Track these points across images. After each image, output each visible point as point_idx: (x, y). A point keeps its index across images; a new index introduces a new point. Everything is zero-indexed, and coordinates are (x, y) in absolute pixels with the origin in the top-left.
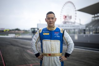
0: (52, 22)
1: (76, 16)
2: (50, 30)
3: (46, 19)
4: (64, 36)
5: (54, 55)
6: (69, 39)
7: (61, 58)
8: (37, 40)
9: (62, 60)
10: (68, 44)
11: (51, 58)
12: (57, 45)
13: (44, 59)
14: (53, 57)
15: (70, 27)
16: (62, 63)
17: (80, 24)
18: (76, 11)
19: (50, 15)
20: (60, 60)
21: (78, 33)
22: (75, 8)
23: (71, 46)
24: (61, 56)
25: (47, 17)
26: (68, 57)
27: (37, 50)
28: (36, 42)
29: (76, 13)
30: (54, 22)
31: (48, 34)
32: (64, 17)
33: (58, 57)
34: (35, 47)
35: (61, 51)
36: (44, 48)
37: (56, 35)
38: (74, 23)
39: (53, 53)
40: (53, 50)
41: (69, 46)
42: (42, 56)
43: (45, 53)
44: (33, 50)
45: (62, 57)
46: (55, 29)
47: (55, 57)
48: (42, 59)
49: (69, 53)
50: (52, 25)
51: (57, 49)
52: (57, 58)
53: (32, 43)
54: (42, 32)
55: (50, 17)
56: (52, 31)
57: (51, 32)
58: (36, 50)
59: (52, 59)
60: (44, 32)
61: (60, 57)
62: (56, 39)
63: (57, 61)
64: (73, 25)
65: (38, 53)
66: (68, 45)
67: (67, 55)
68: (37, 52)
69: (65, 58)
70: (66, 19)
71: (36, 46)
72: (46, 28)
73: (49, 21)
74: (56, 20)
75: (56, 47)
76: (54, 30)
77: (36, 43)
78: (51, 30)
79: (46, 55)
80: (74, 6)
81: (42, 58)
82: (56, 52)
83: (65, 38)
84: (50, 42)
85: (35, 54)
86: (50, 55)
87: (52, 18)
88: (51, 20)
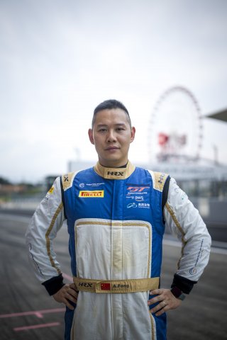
0: (117, 145)
1: (201, 137)
2: (107, 177)
3: (90, 132)
4: (170, 203)
5: (125, 287)
6: (188, 218)
7: (155, 299)
8: (50, 220)
9: (158, 307)
10: (186, 237)
11: (114, 301)
12: (137, 245)
13: (79, 303)
14: (119, 298)
15: (184, 171)
16: (161, 319)
17: (217, 164)
18: (201, 118)
19: (109, 112)
20: (151, 306)
21: (209, 194)
22: (198, 110)
23: (198, 247)
24: (157, 291)
25: (94, 122)
26: (188, 293)
27: (53, 265)
28: (46, 227)
29: (201, 127)
30: (124, 146)
31: (101, 194)
32: (162, 139)
33: (144, 297)
34: (45, 249)
35: (156, 270)
36: (83, 254)
37: (134, 201)
38: (197, 159)
39: (120, 276)
40: (119, 264)
41: (189, 245)
42: (73, 292)
43: (87, 276)
44: (37, 264)
45: (161, 297)
46: (128, 173)
47: (130, 297)
48: (74, 305)
49: (188, 276)
50: (117, 155)
51: (138, 261)
52: (137, 300)
53: (30, 235)
54: (76, 188)
55: (109, 121)
56: (119, 181)
57: (111, 186)
58: (48, 261)
59: (114, 306)
60: (81, 185)
61: (151, 297)
62: (135, 215)
63: (138, 312)
64: (192, 165)
65: (56, 274)
66: (185, 243)
67: (181, 286)
68: (50, 274)
69: (174, 298)
70: (167, 145)
71: (48, 246)
72: (92, 170)
73: (102, 138)
74: (133, 135)
75: (133, 253)
76: (126, 176)
77: (47, 235)
78: (114, 177)
79: (89, 286)
80: (195, 102)
81: (71, 299)
82: (133, 271)
83: (172, 214)
84: (107, 227)
85: (44, 280)
86: (106, 286)
87: (119, 129)
88: (113, 135)
